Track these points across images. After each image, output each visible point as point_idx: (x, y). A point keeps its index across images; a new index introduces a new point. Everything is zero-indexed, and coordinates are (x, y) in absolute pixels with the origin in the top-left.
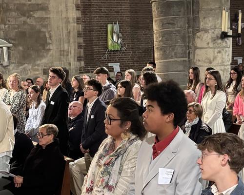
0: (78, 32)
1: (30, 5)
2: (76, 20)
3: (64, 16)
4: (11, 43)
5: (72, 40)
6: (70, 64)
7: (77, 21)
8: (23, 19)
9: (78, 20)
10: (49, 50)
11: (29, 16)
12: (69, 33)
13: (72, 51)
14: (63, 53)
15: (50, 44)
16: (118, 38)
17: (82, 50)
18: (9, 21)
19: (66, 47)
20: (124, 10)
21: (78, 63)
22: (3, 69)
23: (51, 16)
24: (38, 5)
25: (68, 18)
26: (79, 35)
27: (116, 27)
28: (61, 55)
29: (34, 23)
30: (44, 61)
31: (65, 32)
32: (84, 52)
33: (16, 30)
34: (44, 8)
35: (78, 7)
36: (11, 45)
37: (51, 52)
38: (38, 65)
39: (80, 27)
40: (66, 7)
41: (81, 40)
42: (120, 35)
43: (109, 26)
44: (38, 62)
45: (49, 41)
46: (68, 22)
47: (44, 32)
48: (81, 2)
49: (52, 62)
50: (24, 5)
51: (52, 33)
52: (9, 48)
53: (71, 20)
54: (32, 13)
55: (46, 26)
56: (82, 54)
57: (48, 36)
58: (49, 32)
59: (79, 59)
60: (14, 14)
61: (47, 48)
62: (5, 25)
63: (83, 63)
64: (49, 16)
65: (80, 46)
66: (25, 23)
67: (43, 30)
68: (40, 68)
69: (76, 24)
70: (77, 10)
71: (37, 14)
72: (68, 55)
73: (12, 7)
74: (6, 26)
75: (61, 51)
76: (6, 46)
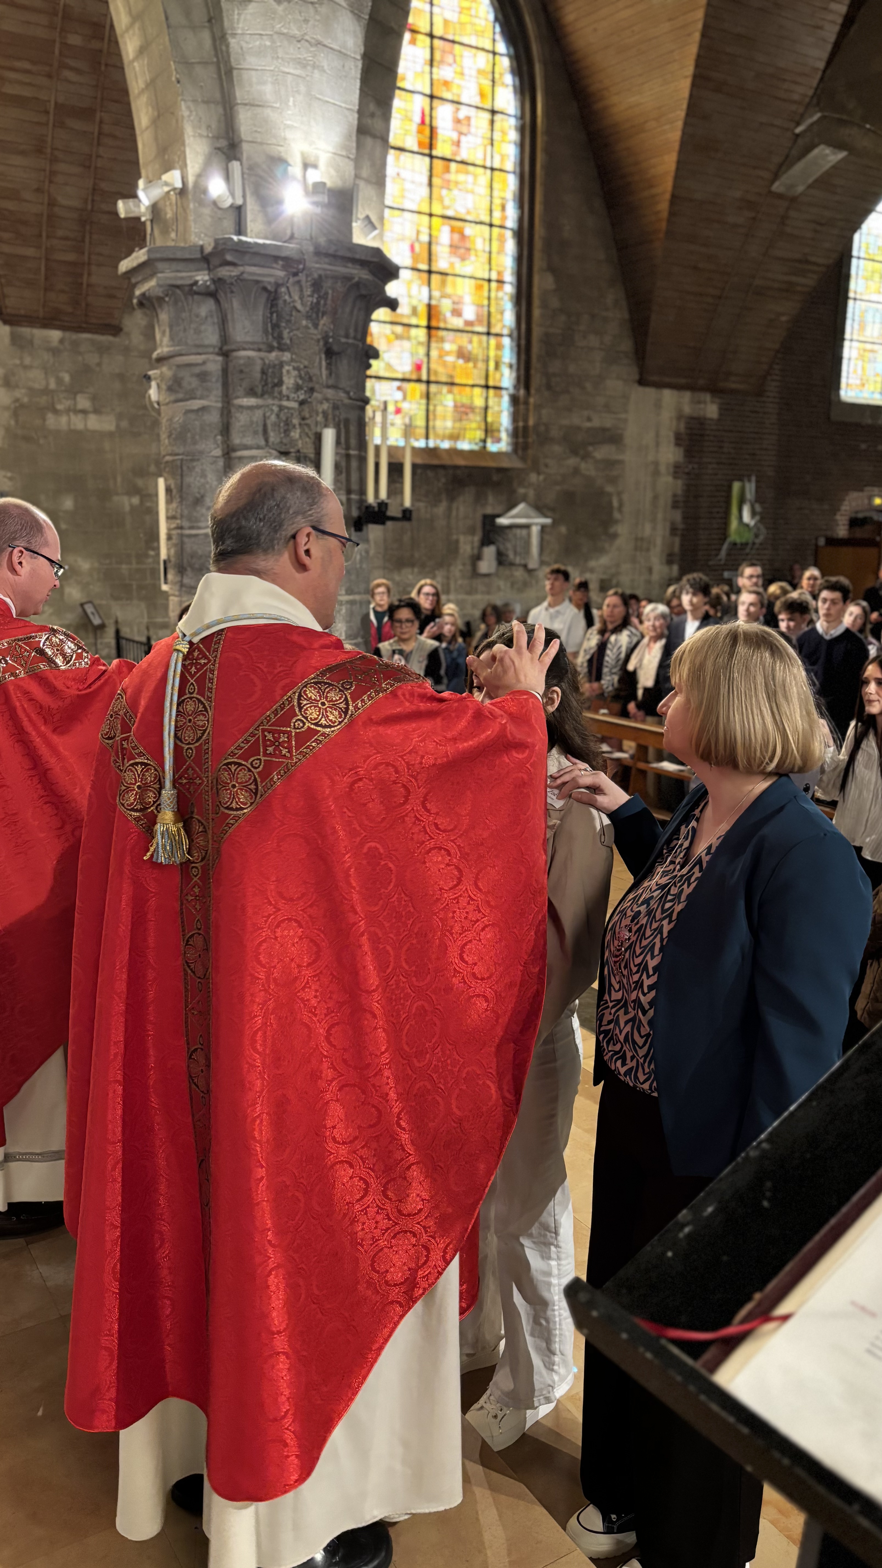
0: (675, 495)
1: (589, 430)
2: (672, 470)
3: (651, 458)
4: (546, 516)
5: (660, 516)
6: (650, 570)
7: (675, 472)
8: (572, 461)
9: (677, 470)
10: (615, 536)
11: (585, 457)
12: (656, 498)
13: (659, 541)
14: (641, 545)
15: (616, 522)
16: (753, 513)
17: (677, 540)
18: (546, 466)
19: (648, 529)
20: (766, 449)
21: (665, 569)
22: (526, 575)
23: (629, 457)
24: (604, 430)
25: (656, 464)
26: (675, 505)
27: (750, 489)
28: (636, 549)
29: (593, 473)
30: (604, 560)
31: (649, 495)
32: (682, 545)
33: (558, 488)
34: (613, 438)
35: (678, 440)
36: (548, 521)
37: (619, 542)
39: (679, 486)
40: (657, 435)
41: (678, 516)
42: (758, 508)
43: (736, 486)
44: (592, 563)
45: (616, 515)
46: (656, 473)
47: (610, 495)
48: (687, 428)
49: (618, 565)
50: (579, 428)
51: (625, 497)
52: (543, 528)
53: (663, 469)
54: (590, 448)
55: (613, 480)
56: (677, 549)
57: (615, 503)
58: (619, 494)
59: (670, 560)
60: (557, 449)
61: (612, 530)
62: (539, 474)
63: (675, 568)
64: (620, 457)
65: (674, 530)
66: (576, 471)
67: (609, 489)
69: (670, 479)
70: (677, 444)
71: (602, 452)
72: (648, 550)
73: (555, 433)
74: (541, 477)
75: (636, 539)
76: (536, 524)
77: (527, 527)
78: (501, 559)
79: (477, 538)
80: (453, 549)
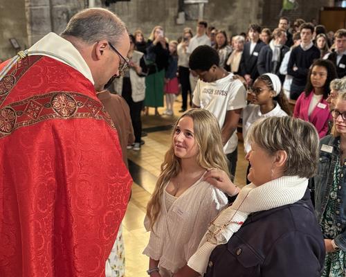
6: (250, 22)
10: (235, 7)
13: (254, 10)
17: (261, 9)
19: (249, 5)
21: (256, 21)
30: (231, 18)
32: (263, 11)
36: (206, 2)
37: (237, 10)
38: (225, 22)
44: (226, 19)
49: (236, 20)
52: (205, 4)
56: (261, 12)
59: (258, 17)
63: (261, 21)
65: (260, 5)
68: (226, 25)
72: (249, 13)
76: (201, 3)
77: (197, 4)
78: (187, 17)
79: (177, 9)
80: (166, 14)
